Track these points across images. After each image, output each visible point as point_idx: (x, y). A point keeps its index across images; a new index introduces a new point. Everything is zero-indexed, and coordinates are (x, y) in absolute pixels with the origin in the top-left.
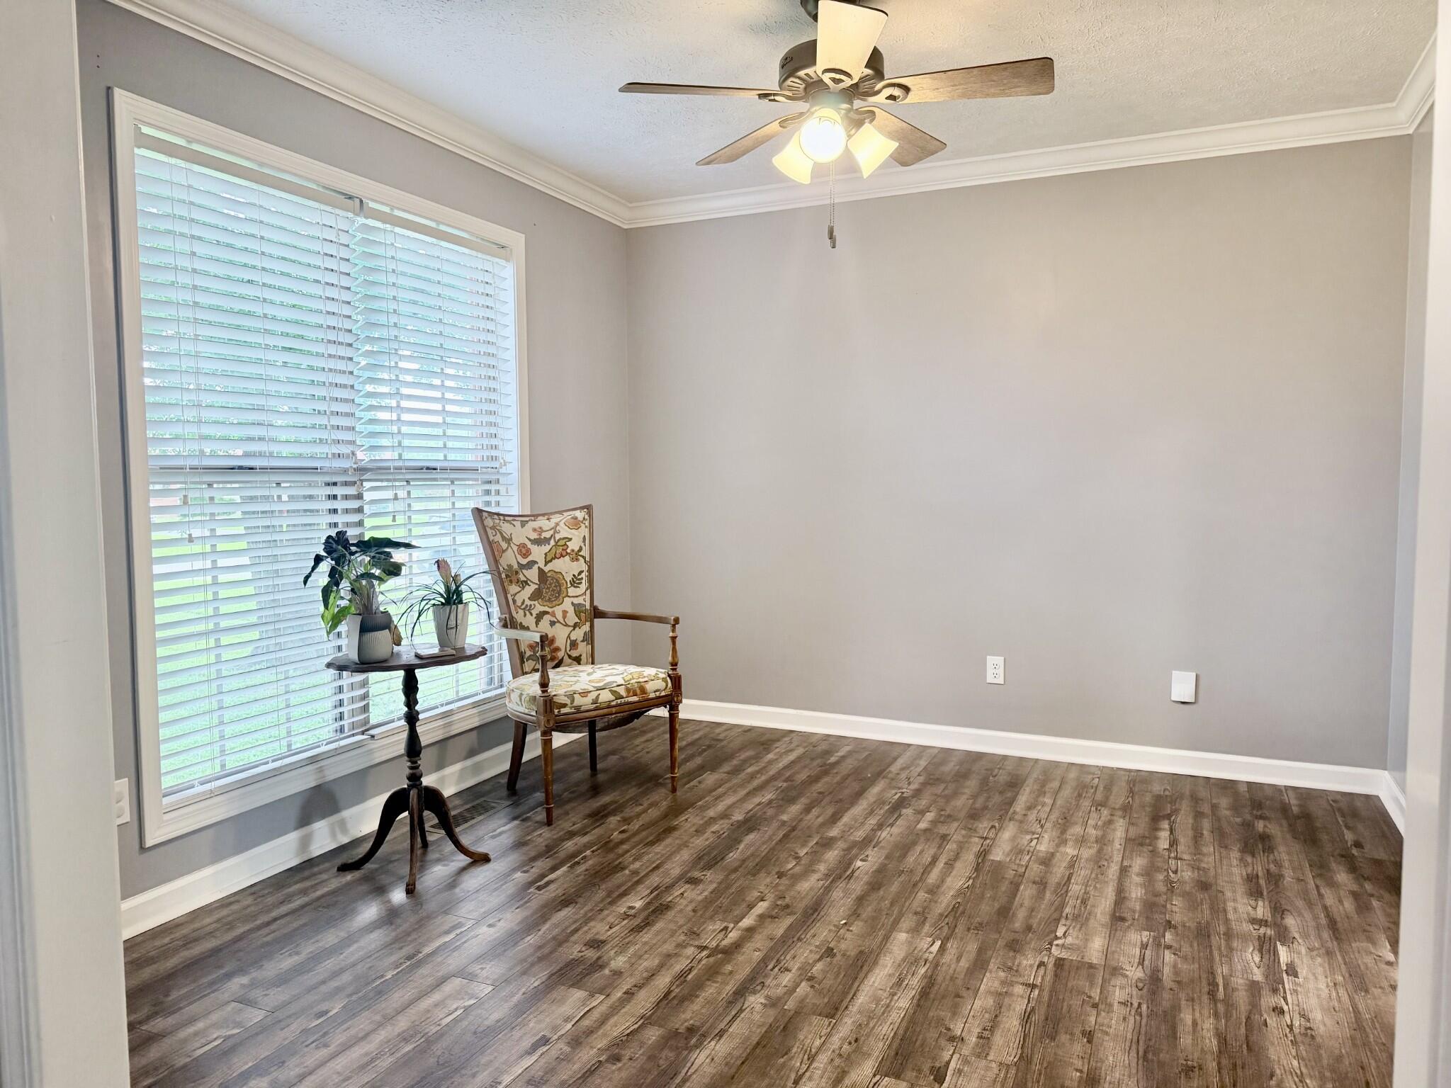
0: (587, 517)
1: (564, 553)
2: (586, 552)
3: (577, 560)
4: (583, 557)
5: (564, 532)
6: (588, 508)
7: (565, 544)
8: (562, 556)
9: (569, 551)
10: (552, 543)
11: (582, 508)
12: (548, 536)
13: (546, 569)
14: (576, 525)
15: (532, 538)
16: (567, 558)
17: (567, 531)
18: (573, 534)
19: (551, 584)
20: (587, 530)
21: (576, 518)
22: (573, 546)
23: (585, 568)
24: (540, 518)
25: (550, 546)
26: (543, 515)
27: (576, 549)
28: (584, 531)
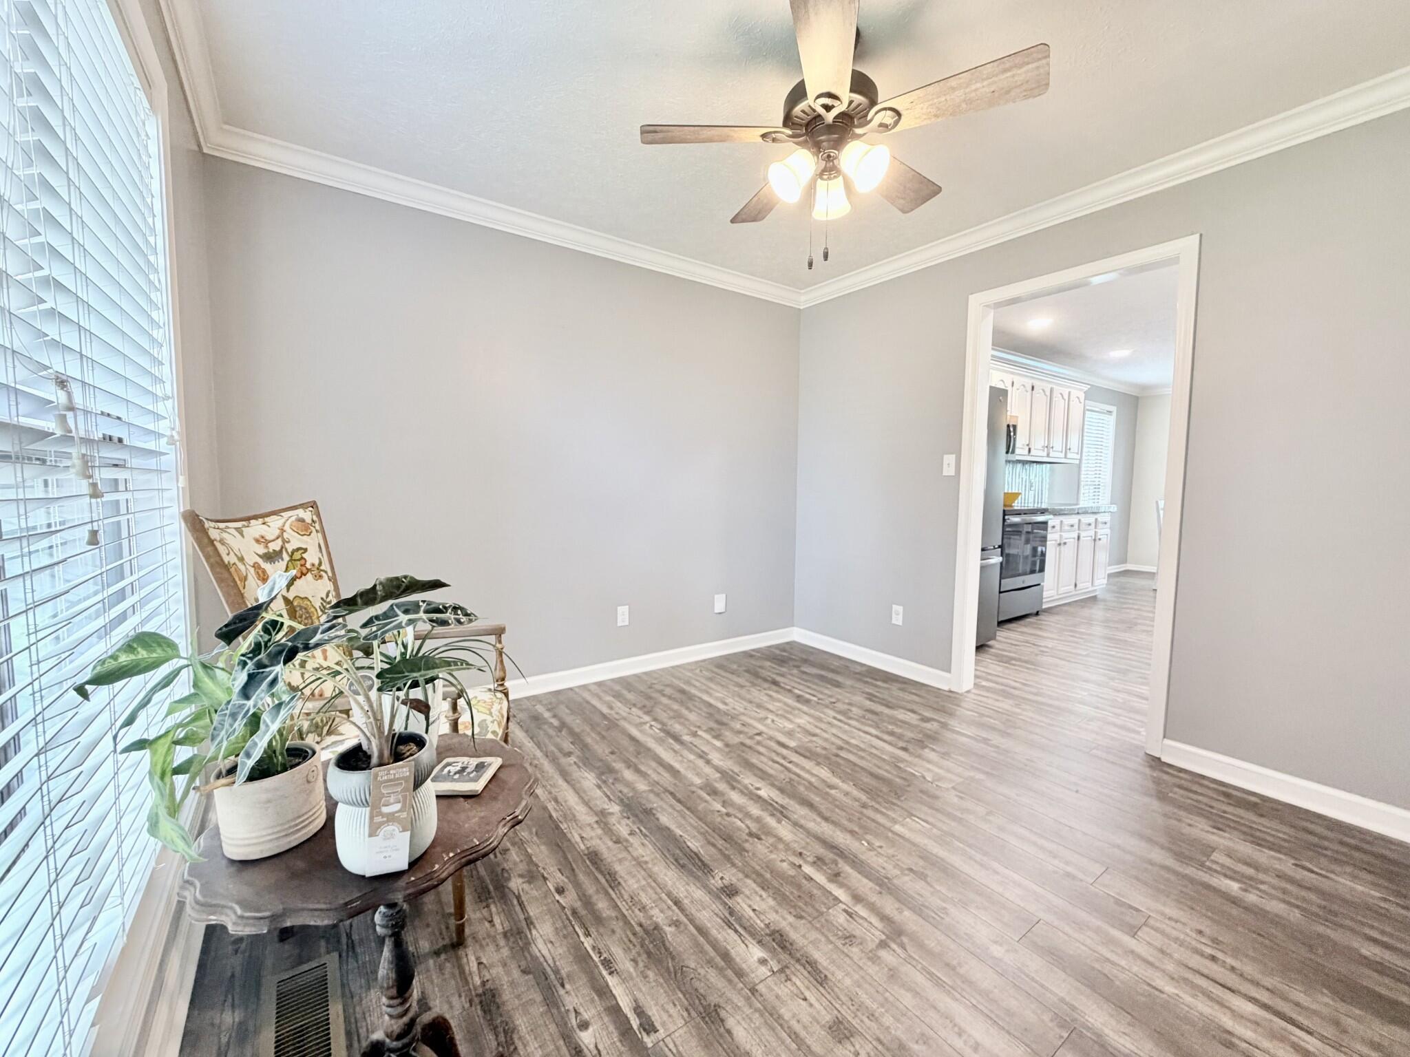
0: (315, 518)
1: (305, 571)
2: (326, 566)
3: (321, 577)
4: (326, 572)
5: (295, 542)
6: (314, 505)
7: (302, 558)
8: (303, 574)
9: (308, 566)
10: (285, 556)
11: (303, 506)
12: (278, 549)
13: (291, 596)
14: (306, 530)
15: (261, 553)
16: (309, 575)
17: (299, 540)
18: (307, 542)
19: (301, 617)
20: (320, 535)
21: (302, 520)
22: (312, 558)
23: (330, 586)
24: (253, 522)
25: (285, 563)
26: (256, 517)
27: (317, 563)
28: (316, 538)
